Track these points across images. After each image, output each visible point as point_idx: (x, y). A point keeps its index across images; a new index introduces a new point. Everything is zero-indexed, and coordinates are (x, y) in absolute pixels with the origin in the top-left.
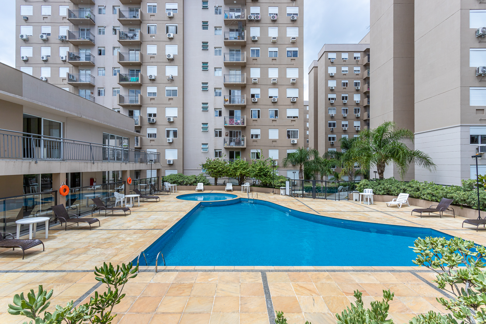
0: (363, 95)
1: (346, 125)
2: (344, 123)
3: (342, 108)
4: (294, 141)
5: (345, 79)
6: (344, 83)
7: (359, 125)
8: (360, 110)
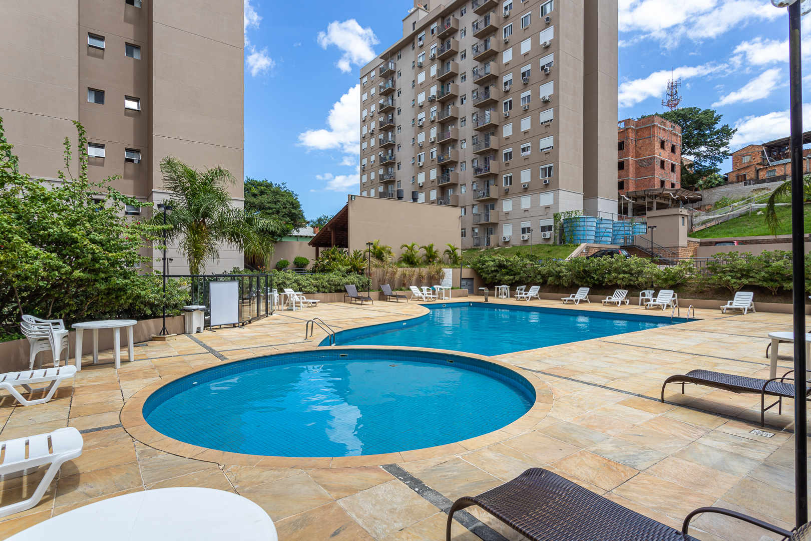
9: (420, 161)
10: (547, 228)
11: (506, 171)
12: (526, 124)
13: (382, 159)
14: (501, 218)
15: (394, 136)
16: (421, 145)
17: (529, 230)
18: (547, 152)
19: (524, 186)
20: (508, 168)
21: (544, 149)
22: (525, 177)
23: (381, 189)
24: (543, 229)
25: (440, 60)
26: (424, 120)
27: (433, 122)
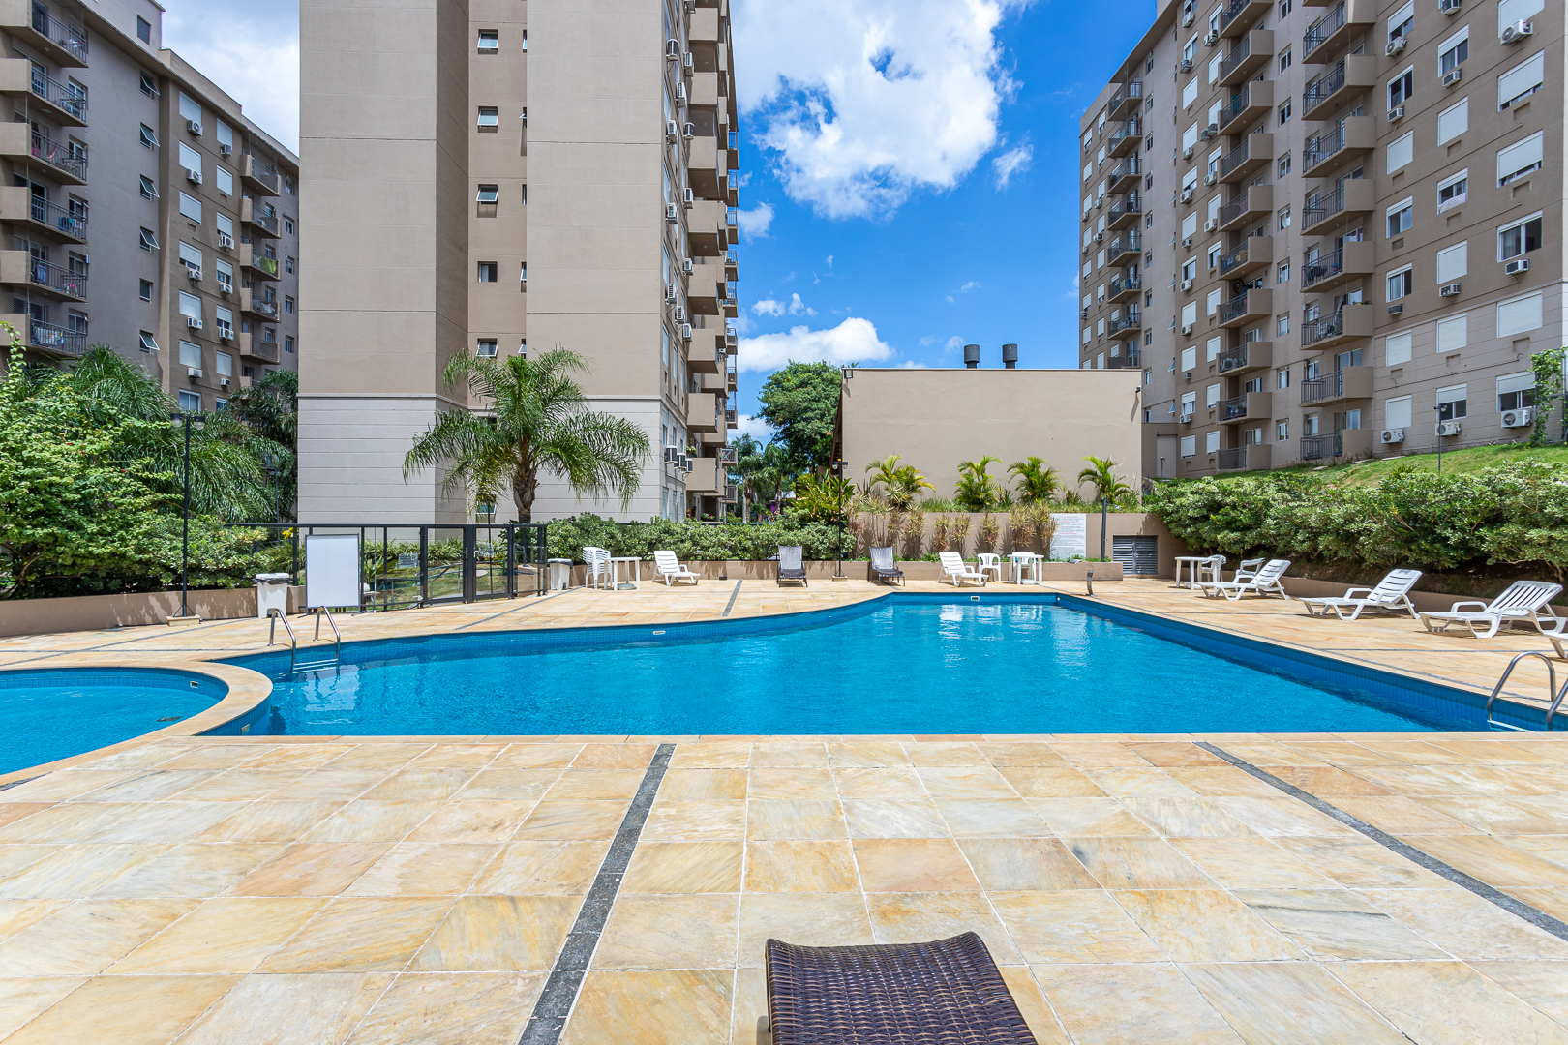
9: (1186, 278)
10: (1520, 399)
11: (1395, 261)
12: (1454, 123)
13: (1113, 289)
14: (1378, 384)
15: (1139, 237)
16: (1187, 244)
17: (1461, 407)
18: (1518, 184)
19: (1443, 291)
20: (1401, 251)
21: (1511, 176)
22: (1452, 264)
23: (1115, 352)
24: (1508, 401)
25: (1228, 38)
26: (1195, 185)
27: (1213, 184)
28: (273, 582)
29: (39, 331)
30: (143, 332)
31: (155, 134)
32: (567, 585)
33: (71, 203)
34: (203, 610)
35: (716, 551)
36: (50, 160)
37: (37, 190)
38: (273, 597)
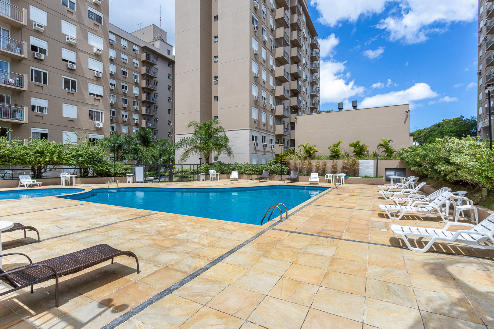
0: (141, 89)
1: (126, 116)
2: (123, 113)
3: (122, 97)
4: (99, 124)
5: (125, 68)
6: (124, 72)
7: (138, 119)
8: (138, 104)
28: (129, 176)
29: (148, 123)
30: (169, 121)
31: (171, 76)
32: (204, 180)
33: (155, 95)
34: (118, 181)
35: (249, 172)
36: (150, 87)
37: (149, 94)
38: (129, 179)
